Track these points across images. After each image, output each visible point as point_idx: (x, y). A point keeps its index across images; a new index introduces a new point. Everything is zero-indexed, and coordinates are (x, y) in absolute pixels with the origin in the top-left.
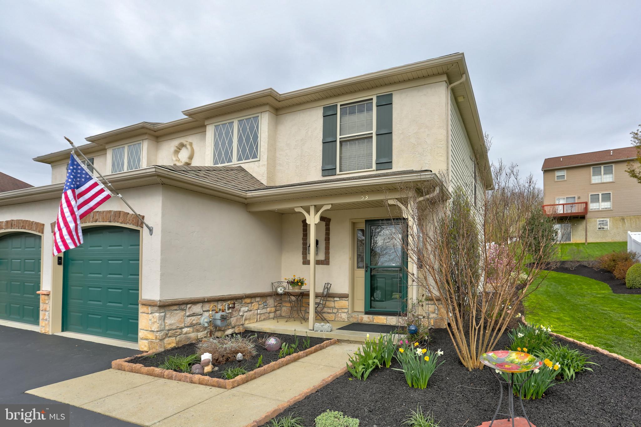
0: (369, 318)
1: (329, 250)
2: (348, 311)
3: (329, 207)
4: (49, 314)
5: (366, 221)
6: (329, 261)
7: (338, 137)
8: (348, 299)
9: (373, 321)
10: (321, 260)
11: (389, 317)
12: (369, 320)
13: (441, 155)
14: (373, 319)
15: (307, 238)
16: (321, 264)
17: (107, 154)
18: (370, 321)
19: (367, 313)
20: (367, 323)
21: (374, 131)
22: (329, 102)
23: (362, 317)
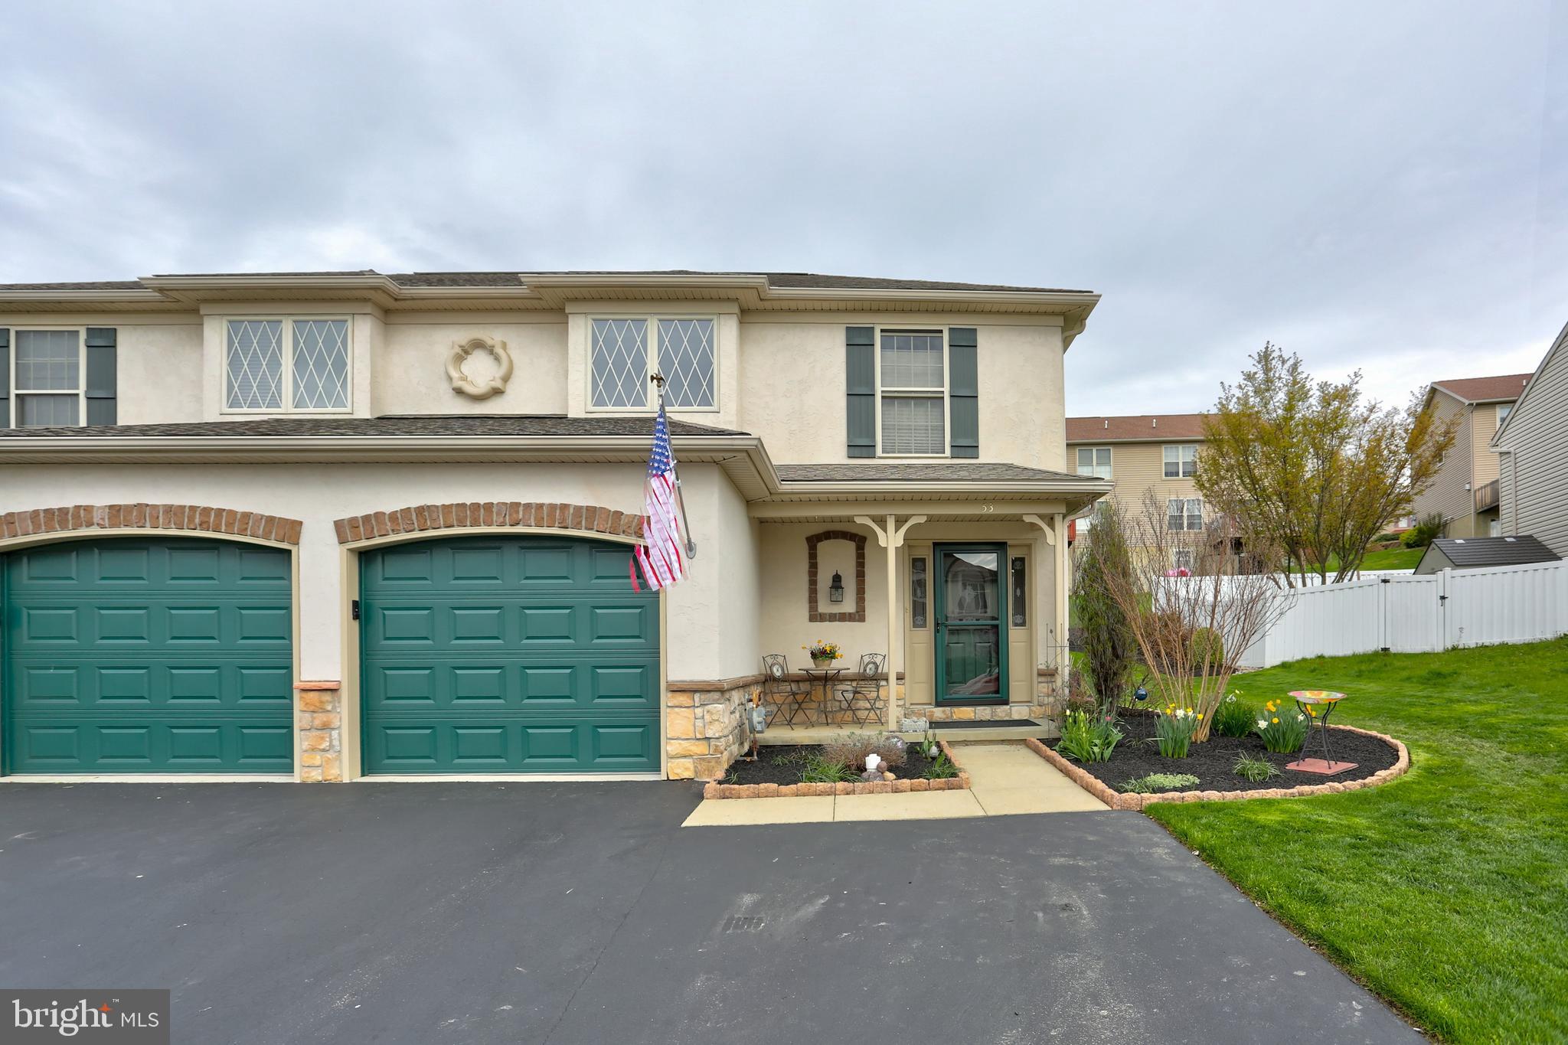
0: (944, 712)
1: (864, 593)
2: (905, 704)
3: (923, 520)
4: (340, 735)
5: (935, 544)
6: (865, 615)
7: (879, 389)
8: (903, 681)
9: (952, 716)
10: (850, 614)
11: (980, 708)
12: (943, 716)
13: (1056, 444)
14: (951, 713)
15: (817, 572)
16: (849, 621)
17: (205, 326)
18: (947, 718)
19: (938, 704)
20: (942, 720)
21: (946, 389)
22: (861, 321)
23: (932, 712)
